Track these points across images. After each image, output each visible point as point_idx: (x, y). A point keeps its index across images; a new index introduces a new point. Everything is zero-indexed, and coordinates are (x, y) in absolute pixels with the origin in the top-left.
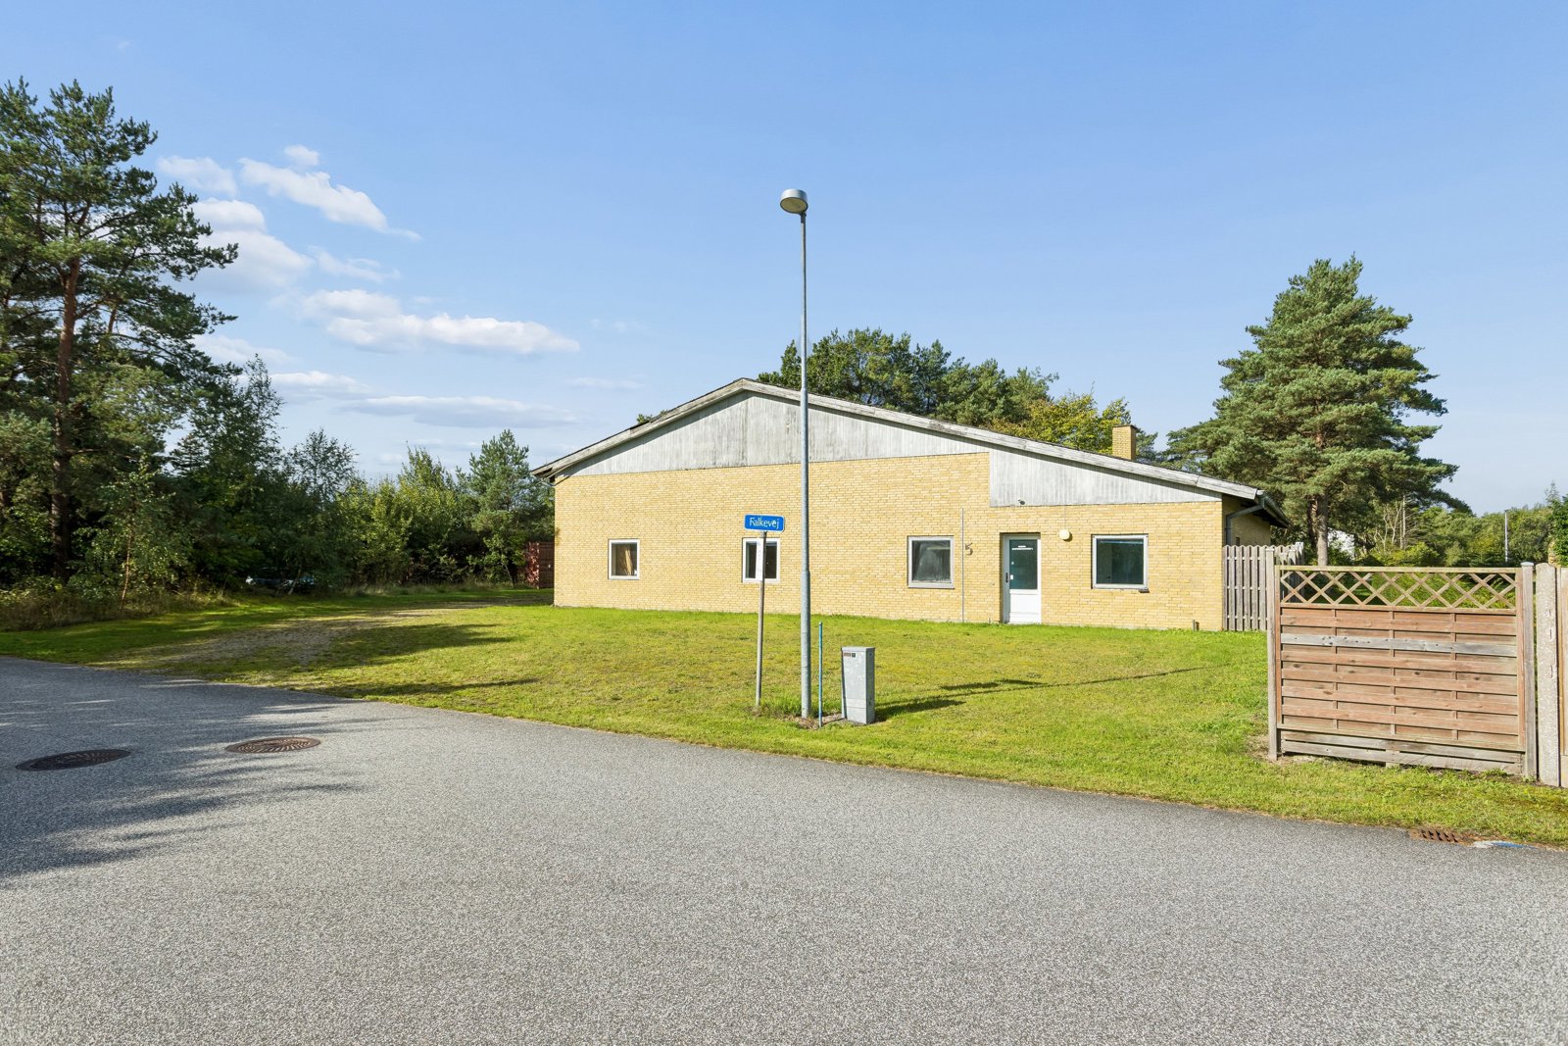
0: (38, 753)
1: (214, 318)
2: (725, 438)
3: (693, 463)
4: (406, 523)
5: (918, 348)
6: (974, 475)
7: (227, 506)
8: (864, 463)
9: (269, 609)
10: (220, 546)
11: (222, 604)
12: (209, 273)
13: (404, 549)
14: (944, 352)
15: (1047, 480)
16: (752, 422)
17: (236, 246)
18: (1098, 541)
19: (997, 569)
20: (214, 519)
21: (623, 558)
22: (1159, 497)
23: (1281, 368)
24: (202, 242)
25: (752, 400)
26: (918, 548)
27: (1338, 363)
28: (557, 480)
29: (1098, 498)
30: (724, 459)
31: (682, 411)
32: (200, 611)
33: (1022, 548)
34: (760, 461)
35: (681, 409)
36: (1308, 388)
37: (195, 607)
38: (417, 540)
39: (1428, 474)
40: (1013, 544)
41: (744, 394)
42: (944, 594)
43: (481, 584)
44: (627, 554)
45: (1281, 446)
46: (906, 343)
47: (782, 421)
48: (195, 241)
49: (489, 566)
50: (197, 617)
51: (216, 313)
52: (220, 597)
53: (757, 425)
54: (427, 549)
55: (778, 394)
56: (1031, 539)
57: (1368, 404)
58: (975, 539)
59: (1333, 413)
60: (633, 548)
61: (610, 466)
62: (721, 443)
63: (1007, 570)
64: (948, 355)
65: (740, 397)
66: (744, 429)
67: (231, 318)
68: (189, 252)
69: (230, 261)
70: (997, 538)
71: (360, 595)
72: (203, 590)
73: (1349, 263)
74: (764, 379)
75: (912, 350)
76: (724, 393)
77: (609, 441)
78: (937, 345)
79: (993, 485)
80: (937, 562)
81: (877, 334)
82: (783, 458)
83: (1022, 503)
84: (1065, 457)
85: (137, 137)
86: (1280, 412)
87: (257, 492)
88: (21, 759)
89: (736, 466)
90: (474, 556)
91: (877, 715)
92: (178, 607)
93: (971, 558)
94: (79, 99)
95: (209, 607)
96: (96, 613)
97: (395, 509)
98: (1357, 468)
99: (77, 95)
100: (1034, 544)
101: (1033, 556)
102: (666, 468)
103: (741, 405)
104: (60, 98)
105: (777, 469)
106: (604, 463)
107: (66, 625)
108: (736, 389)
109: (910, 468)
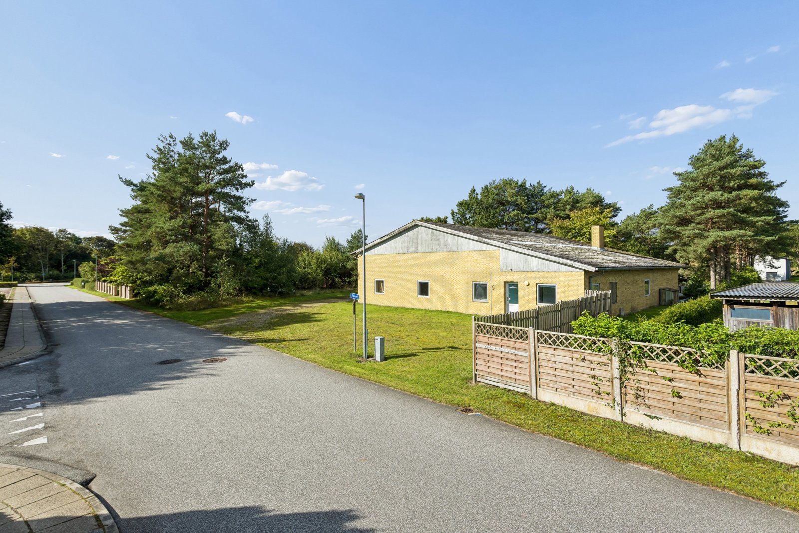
0: (164, 359)
1: (250, 201)
2: (411, 242)
3: (401, 251)
4: (324, 266)
5: (531, 185)
6: (495, 259)
7: (255, 266)
8: (457, 253)
9: (265, 303)
10: (252, 281)
11: (252, 301)
12: (247, 189)
13: (323, 275)
14: (543, 186)
15: (520, 261)
16: (420, 236)
17: (254, 181)
18: (539, 286)
19: (503, 296)
20: (249, 272)
21: (379, 286)
22: (561, 269)
23: (688, 193)
24: (244, 181)
25: (420, 228)
26: (476, 286)
27: (717, 189)
28: (358, 256)
29: (539, 269)
30: (411, 250)
31: (396, 232)
32: (243, 304)
33: (513, 287)
34: (423, 251)
35: (396, 231)
36: (698, 202)
37: (243, 302)
38: (327, 272)
39: (766, 241)
40: (510, 286)
41: (416, 226)
42: (485, 305)
43: (350, 289)
44: (381, 284)
45: (686, 230)
46: (524, 183)
47: (430, 236)
48: (242, 180)
49: (353, 282)
50: (241, 306)
51: (250, 199)
52: (251, 299)
53: (421, 237)
54: (331, 275)
55: (427, 226)
56: (516, 284)
57: (728, 210)
58: (495, 284)
59: (711, 213)
60: (383, 282)
61: (375, 251)
62: (410, 244)
63: (507, 295)
64: (545, 187)
65: (416, 227)
66: (417, 239)
67: (255, 200)
68: (240, 184)
69: (252, 186)
70: (503, 284)
71: (302, 295)
72: (247, 295)
73: (732, 138)
74: (422, 220)
75: (528, 185)
76: (409, 225)
77: (374, 243)
78: (539, 183)
79: (501, 263)
80: (483, 292)
81: (512, 180)
82: (430, 250)
83: (512, 270)
84: (525, 253)
85: (224, 145)
86: (686, 213)
87: (264, 261)
88: (159, 361)
89: (415, 253)
90: (348, 278)
91: (385, 358)
92: (237, 302)
93: (494, 291)
94: (206, 136)
95: (247, 302)
96: (212, 305)
97: (320, 260)
98: (721, 241)
99: (206, 135)
100: (517, 286)
101: (517, 290)
102: (392, 253)
103: (416, 229)
104: (202, 136)
105: (428, 254)
106: (373, 250)
107: (204, 309)
108: (413, 224)
109: (473, 255)
